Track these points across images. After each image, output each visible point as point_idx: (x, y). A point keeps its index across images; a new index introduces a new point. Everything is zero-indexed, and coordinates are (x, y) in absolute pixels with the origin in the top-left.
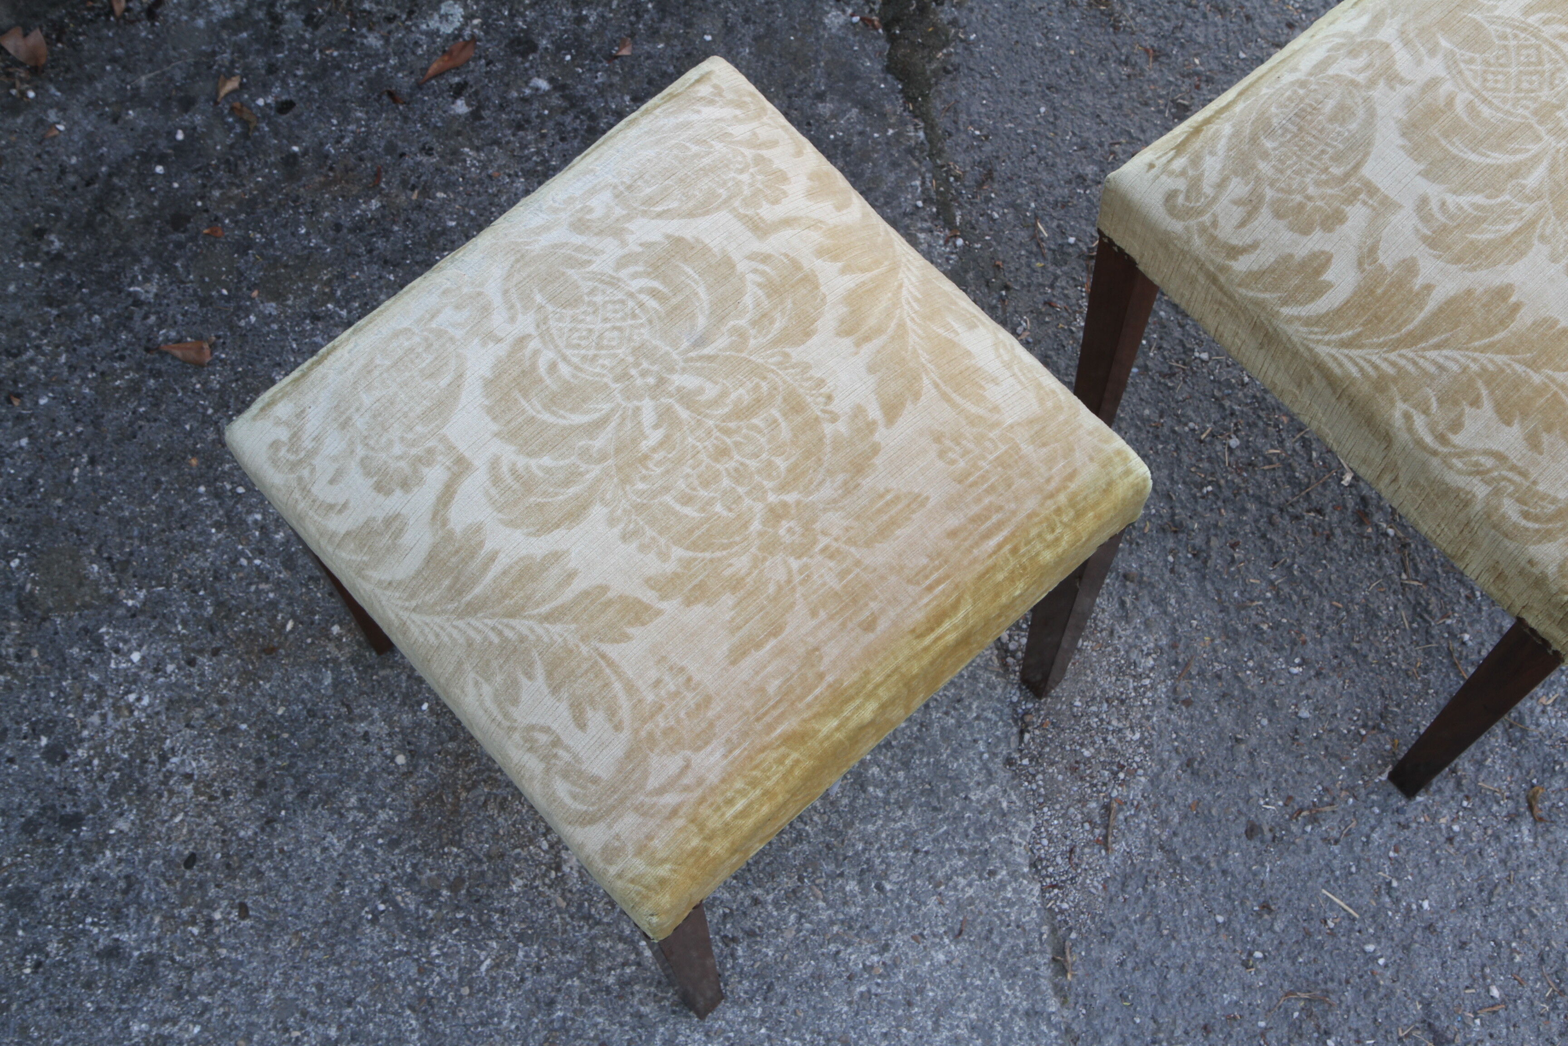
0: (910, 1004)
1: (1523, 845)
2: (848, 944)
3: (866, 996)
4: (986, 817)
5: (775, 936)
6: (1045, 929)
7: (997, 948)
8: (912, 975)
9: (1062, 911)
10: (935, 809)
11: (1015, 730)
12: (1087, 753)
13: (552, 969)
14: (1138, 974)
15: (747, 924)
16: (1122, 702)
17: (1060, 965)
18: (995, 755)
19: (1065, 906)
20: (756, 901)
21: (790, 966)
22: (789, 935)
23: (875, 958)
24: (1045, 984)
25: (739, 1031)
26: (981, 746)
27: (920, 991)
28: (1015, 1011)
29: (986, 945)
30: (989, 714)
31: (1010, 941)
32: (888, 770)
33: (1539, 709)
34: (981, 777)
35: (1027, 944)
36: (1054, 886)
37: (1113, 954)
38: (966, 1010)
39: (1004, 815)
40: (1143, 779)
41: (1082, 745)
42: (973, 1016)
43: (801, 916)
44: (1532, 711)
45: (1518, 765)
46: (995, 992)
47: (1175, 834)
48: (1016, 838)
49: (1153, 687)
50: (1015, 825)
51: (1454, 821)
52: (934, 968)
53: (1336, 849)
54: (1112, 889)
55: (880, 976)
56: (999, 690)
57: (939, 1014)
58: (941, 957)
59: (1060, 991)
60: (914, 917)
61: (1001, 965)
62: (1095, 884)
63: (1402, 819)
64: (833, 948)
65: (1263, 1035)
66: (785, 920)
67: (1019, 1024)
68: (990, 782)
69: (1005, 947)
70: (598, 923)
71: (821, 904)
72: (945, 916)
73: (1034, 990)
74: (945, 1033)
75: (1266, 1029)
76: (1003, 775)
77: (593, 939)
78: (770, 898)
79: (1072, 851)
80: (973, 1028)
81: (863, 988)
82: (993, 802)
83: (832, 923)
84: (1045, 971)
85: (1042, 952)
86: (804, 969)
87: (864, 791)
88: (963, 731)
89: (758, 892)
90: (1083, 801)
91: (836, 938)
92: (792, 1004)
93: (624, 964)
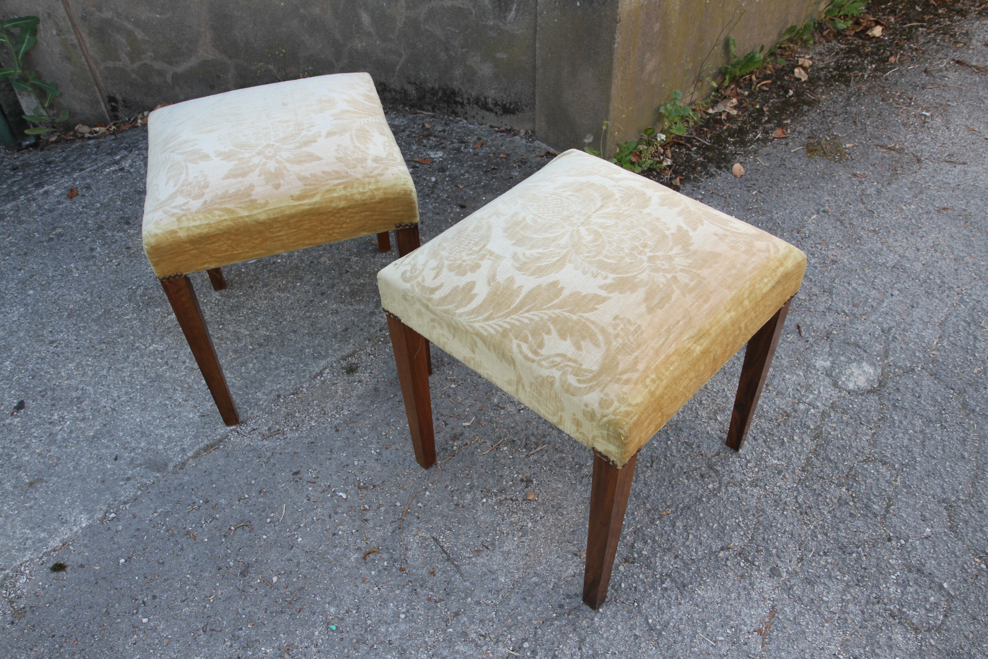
0: (169, 417)
1: (349, 558)
2: (182, 391)
3: (166, 405)
4: (252, 401)
5: (174, 373)
6: (219, 437)
7: (204, 428)
8: (180, 413)
9: (230, 439)
10: (247, 387)
11: (292, 391)
12: (297, 415)
13: (133, 331)
14: (217, 472)
15: (174, 364)
16: (325, 414)
17: (207, 448)
18: (278, 391)
19: (232, 439)
20: (184, 362)
21: (166, 382)
22: (177, 376)
23: (181, 400)
24: (197, 447)
25: (135, 381)
26: (278, 386)
27: (175, 417)
28: (182, 445)
29: (203, 425)
30: (293, 382)
31: (208, 430)
32: (253, 368)
33: (414, 533)
34: (266, 391)
35: (210, 435)
36: (238, 432)
37: (221, 462)
38: (174, 432)
39: (256, 405)
40: (297, 434)
41: (299, 412)
42: (174, 435)
43: (186, 375)
44: (412, 531)
45: (384, 540)
46: (186, 436)
47: (281, 454)
48: (249, 412)
49: (337, 419)
50: (254, 409)
51: (344, 531)
52: (186, 416)
53: (305, 501)
54: (247, 448)
55: (175, 405)
56: (304, 380)
57: (170, 426)
58: (191, 416)
59: (197, 455)
60: (202, 402)
61: (197, 432)
62: (247, 441)
63: (333, 515)
64: (178, 388)
65: (214, 518)
66: (182, 372)
67: (178, 449)
68: (266, 395)
69: (204, 430)
70: (155, 332)
71: (193, 377)
72: (208, 409)
73: (192, 445)
74: (163, 432)
75: (217, 519)
76: (272, 397)
77: (149, 334)
78: (187, 365)
79: (254, 430)
80: (169, 437)
81: (168, 403)
82: (259, 400)
83: (187, 384)
84: (202, 445)
85: (209, 440)
86: (166, 386)
87: (242, 367)
88: (281, 379)
89: (188, 361)
90: (277, 423)
91: (182, 387)
92: (152, 389)
93: (144, 345)
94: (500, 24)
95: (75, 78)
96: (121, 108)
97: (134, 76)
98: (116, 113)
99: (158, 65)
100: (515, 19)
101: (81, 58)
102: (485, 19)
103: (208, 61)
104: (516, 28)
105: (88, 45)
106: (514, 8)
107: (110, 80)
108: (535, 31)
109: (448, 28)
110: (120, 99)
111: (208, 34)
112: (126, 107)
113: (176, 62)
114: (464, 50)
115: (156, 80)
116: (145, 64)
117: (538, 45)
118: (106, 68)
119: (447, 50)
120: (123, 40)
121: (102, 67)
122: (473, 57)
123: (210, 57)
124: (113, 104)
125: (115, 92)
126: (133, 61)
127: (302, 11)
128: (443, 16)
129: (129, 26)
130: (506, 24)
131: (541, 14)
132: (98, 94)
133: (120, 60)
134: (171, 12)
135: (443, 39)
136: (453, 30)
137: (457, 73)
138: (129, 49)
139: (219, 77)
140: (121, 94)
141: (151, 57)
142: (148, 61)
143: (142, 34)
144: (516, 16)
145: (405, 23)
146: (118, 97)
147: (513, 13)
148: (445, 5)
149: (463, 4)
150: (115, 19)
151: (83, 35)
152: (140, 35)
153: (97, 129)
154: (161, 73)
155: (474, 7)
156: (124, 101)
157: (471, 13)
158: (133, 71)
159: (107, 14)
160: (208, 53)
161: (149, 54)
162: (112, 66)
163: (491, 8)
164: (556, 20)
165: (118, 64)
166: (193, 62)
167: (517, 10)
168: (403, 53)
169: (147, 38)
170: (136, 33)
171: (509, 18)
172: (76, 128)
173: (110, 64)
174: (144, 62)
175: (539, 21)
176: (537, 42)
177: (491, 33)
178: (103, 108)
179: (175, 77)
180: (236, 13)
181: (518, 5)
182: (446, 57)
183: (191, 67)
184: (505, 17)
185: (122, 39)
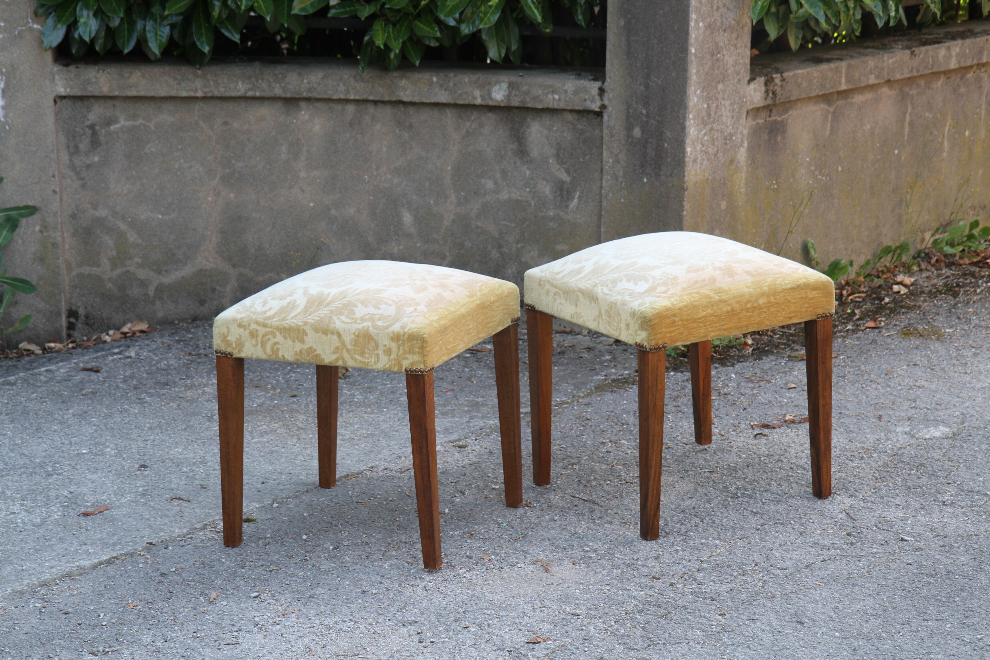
94: (562, 214)
95: (41, 283)
96: (80, 326)
97: (109, 285)
98: (72, 332)
99: (142, 274)
100: (577, 207)
101: (58, 259)
102: (545, 210)
103: (206, 270)
104: (579, 216)
105: (67, 247)
106: (577, 196)
107: (78, 290)
108: (600, 216)
109: (503, 222)
110: (83, 314)
111: (213, 239)
112: (87, 324)
113: (166, 271)
114: (519, 246)
115: (135, 291)
116: (128, 272)
117: (603, 230)
118: (78, 275)
119: (500, 246)
120: (110, 243)
121: (74, 273)
122: (530, 252)
123: (209, 265)
124: (72, 320)
125: (79, 304)
126: (114, 266)
127: (333, 212)
128: (499, 210)
129: (123, 226)
130: (567, 213)
131: (606, 197)
132: (63, 304)
133: (98, 266)
134: (176, 213)
135: (496, 235)
136: (508, 224)
137: (510, 271)
138: (114, 253)
139: (214, 290)
140: (86, 307)
141: (137, 263)
142: (132, 269)
143: (135, 236)
144: (579, 204)
145: (454, 221)
146: (82, 312)
147: (576, 201)
148: (501, 198)
149: (521, 196)
150: (110, 218)
151: (66, 235)
152: (132, 237)
153: (52, 345)
154: (143, 284)
155: (533, 198)
156: (87, 317)
157: (530, 205)
158: (110, 279)
159: (102, 213)
160: (207, 261)
161: (136, 260)
162: (87, 273)
163: (552, 198)
164: (622, 200)
165: (95, 270)
166: (187, 271)
167: (580, 198)
168: (448, 254)
169: (140, 241)
170: (129, 235)
171: (571, 206)
172: (21, 345)
173: (86, 270)
174: (128, 268)
175: (604, 204)
176: (602, 226)
177: (551, 224)
178: (64, 321)
179: (160, 289)
180: (254, 214)
181: (582, 193)
182: (498, 255)
183: (183, 278)
184: (567, 206)
185: (109, 241)
